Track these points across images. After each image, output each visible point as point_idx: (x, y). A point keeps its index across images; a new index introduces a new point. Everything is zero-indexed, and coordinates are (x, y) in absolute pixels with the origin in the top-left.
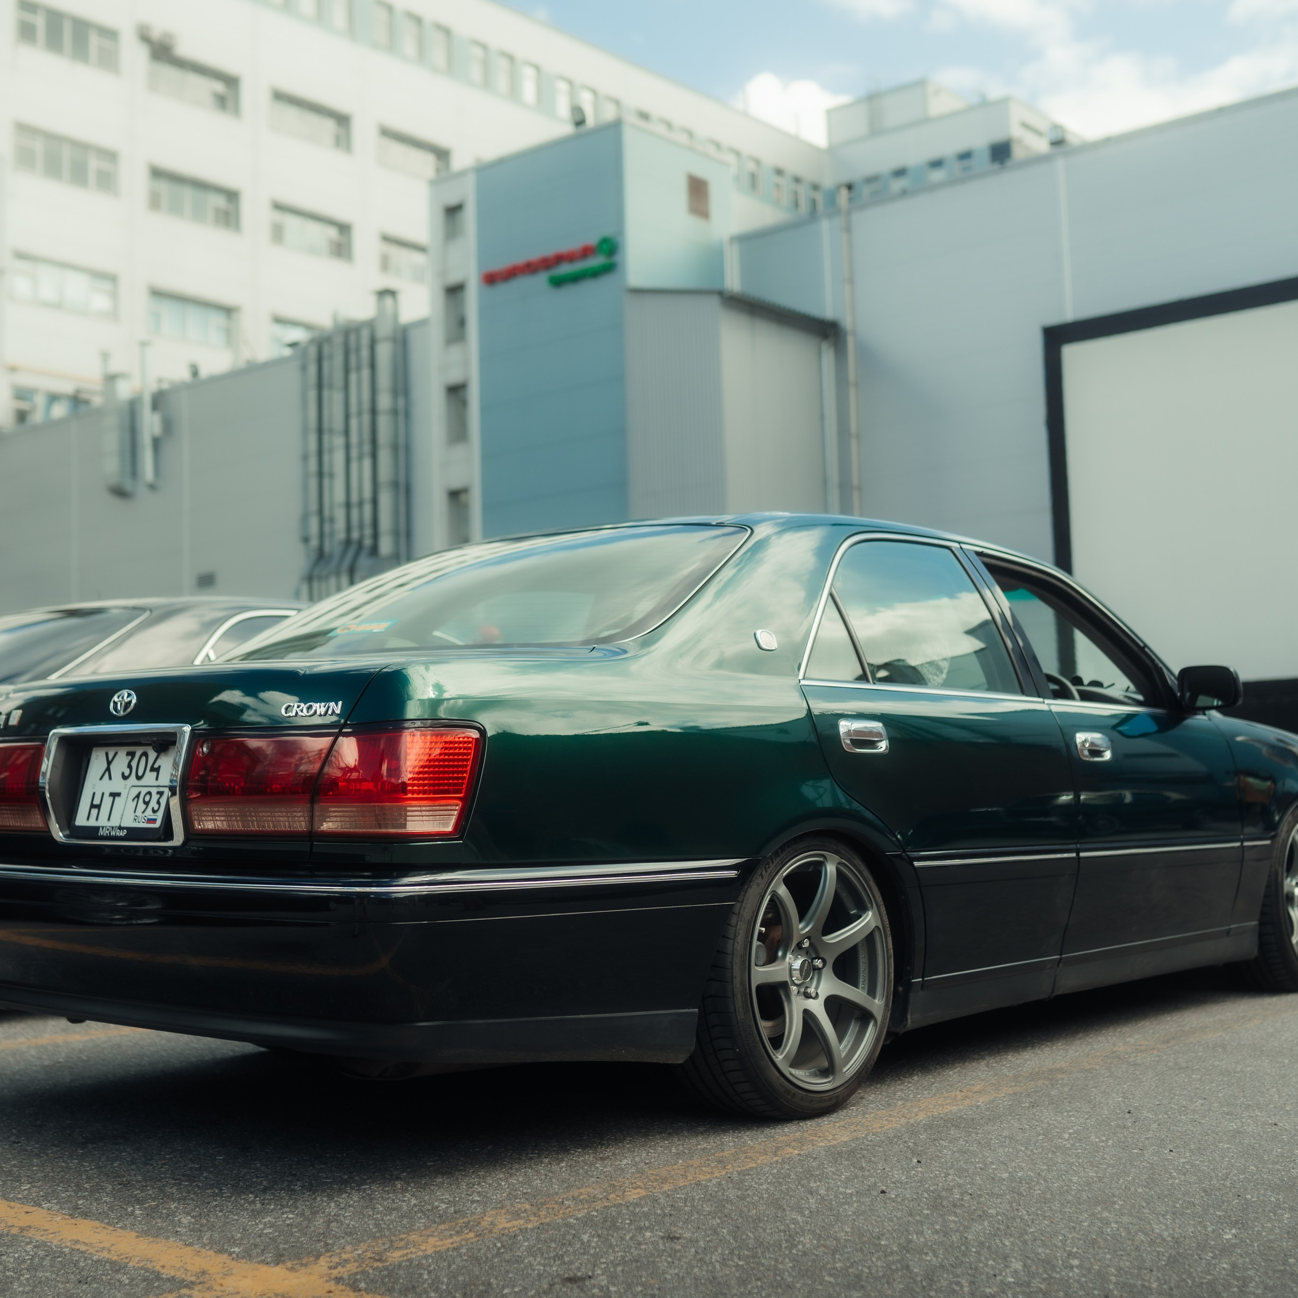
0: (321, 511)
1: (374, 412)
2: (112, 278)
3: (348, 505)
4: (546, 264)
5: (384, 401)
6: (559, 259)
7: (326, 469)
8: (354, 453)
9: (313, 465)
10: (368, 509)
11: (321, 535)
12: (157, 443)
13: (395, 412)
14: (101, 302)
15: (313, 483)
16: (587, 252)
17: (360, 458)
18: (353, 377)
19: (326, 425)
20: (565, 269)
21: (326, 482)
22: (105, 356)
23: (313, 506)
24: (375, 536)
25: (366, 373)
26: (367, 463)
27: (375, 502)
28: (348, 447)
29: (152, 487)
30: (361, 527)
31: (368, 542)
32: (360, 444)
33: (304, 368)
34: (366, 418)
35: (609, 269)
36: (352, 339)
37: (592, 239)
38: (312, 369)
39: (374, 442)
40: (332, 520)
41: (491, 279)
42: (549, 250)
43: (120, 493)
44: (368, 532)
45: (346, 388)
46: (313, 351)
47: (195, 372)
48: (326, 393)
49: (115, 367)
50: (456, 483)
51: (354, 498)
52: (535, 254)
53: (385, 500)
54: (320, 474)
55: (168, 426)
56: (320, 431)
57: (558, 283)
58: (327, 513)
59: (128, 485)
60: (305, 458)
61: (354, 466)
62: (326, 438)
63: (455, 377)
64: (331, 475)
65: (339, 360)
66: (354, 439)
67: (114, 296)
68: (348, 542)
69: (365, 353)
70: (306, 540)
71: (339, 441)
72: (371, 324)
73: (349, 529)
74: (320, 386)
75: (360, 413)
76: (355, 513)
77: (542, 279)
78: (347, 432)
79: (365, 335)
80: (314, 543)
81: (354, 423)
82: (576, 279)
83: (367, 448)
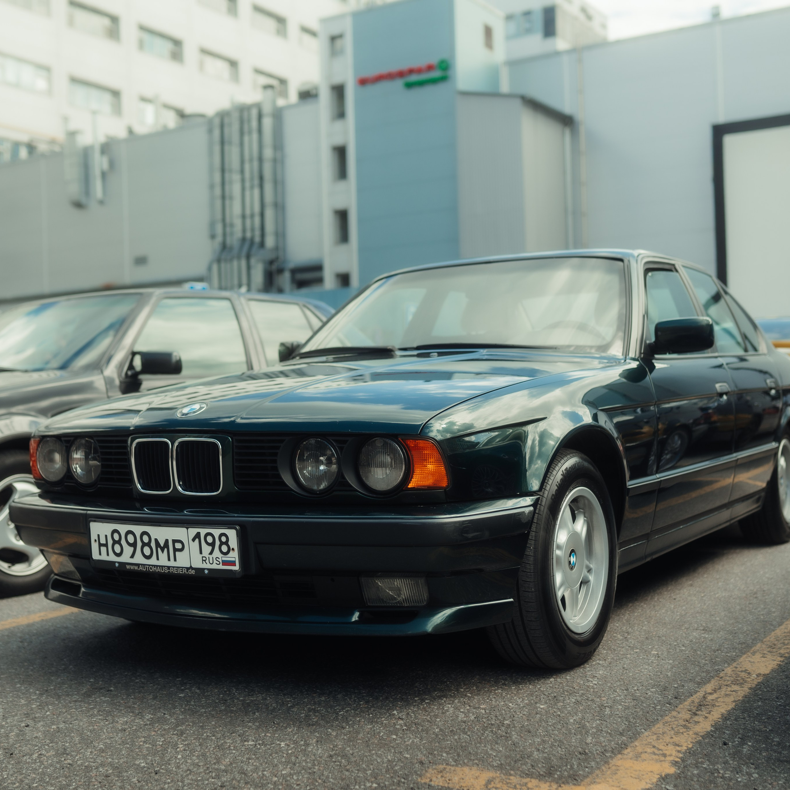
0: (224, 220)
1: (261, 160)
2: (47, 69)
3: (244, 217)
4: (401, 74)
5: (268, 153)
6: (411, 71)
7: (227, 193)
8: (247, 184)
9: (218, 191)
10: (257, 220)
11: (224, 235)
12: (104, 175)
13: (275, 161)
14: (41, 84)
15: (218, 203)
16: (430, 68)
17: (252, 187)
18: (246, 139)
19: (227, 166)
20: (414, 78)
21: (227, 202)
22: (66, 119)
23: (219, 216)
24: (263, 235)
25: (255, 136)
26: (257, 192)
27: (262, 215)
28: (243, 181)
29: (101, 202)
30: (253, 230)
31: (257, 239)
32: (252, 179)
33: (210, 131)
34: (256, 164)
36: (246, 114)
37: (434, 60)
38: (217, 133)
39: (261, 178)
40: (232, 225)
41: (363, 82)
42: (404, 66)
43: (78, 205)
44: (257, 233)
45: (242, 144)
46: (217, 121)
47: (130, 131)
48: (227, 148)
49: (73, 126)
50: (340, 205)
51: (248, 212)
52: (394, 68)
53: (269, 214)
54: (223, 197)
55: (112, 164)
56: (223, 170)
57: (409, 86)
58: (228, 220)
59: (83, 200)
60: (212, 187)
61: (248, 193)
62: (227, 175)
63: (338, 141)
64: (231, 198)
65: (236, 127)
66: (247, 175)
67: (49, 80)
68: (244, 239)
69: (254, 124)
70: (213, 236)
71: (236, 177)
72: (258, 106)
73: (244, 230)
74: (222, 143)
75: (251, 160)
76: (248, 222)
77: (399, 83)
78: (242, 172)
79: (254, 112)
80: (219, 239)
81: (247, 167)
82: (421, 84)
83: (256, 182)
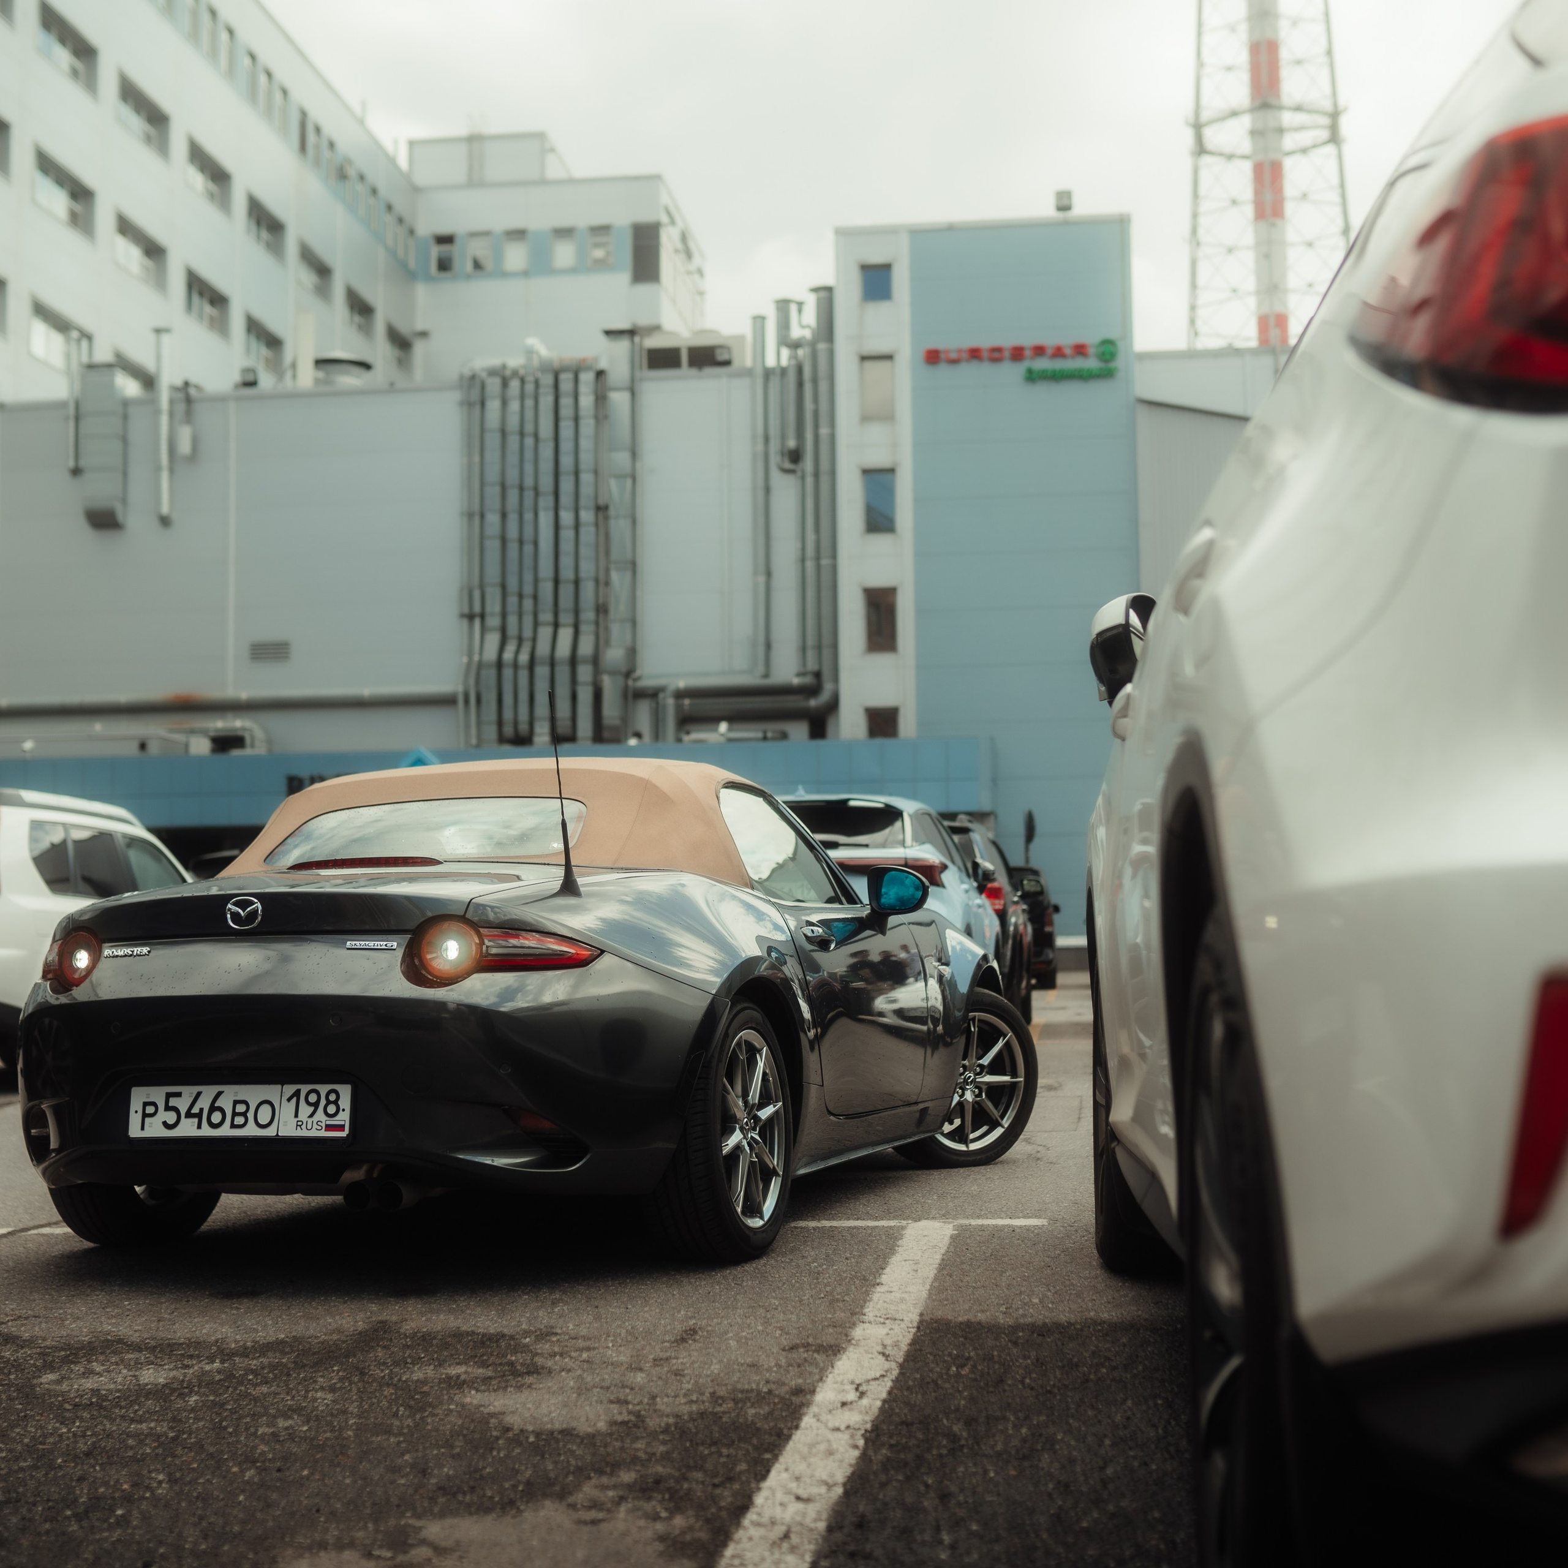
0: (503, 583)
1: (600, 473)
3: (556, 582)
4: (1017, 354)
6: (1039, 351)
7: (514, 531)
8: (567, 519)
9: (492, 524)
10: (589, 591)
11: (504, 615)
13: (633, 477)
15: (495, 548)
16: (1080, 350)
17: (578, 525)
18: (566, 427)
19: (515, 479)
20: (1043, 364)
21: (515, 549)
23: (491, 575)
24: (598, 621)
25: (589, 424)
27: (598, 581)
28: (557, 510)
29: (164, 520)
30: (578, 609)
32: (577, 509)
33: (471, 404)
34: (589, 479)
35: (1106, 374)
36: (565, 380)
37: (1091, 338)
38: (495, 409)
39: (600, 509)
40: (527, 597)
41: (933, 357)
42: (1028, 341)
43: (101, 521)
44: (589, 616)
45: (557, 438)
46: (493, 382)
47: (250, 382)
51: (566, 573)
52: (1008, 341)
53: (617, 579)
54: (503, 539)
56: (503, 487)
57: (1032, 377)
58: (515, 584)
59: (115, 512)
60: (473, 516)
61: (566, 536)
62: (514, 495)
63: (877, 458)
64: (527, 543)
65: (546, 403)
66: (566, 499)
68: (555, 627)
70: (472, 616)
71: (544, 502)
72: (598, 368)
73: (557, 609)
74: (504, 431)
75: (577, 472)
76: (567, 591)
77: (1013, 372)
78: (556, 492)
80: (496, 621)
81: (566, 484)
83: (590, 513)
